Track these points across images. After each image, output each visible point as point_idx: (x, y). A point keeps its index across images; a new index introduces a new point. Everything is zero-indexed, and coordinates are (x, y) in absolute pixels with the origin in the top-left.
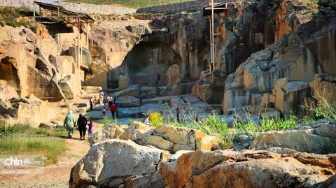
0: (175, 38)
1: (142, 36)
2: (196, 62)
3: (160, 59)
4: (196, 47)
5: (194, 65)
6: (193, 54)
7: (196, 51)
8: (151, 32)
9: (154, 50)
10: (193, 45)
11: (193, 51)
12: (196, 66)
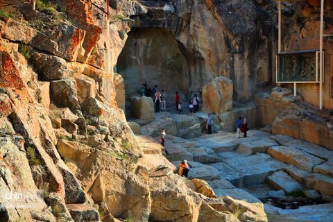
0: (184, 24)
1: (132, 17)
2: (246, 72)
3: (148, 56)
4: (247, 46)
5: (242, 77)
6: (242, 58)
7: (246, 54)
8: (146, 12)
9: (139, 41)
10: (241, 44)
11: (241, 52)
12: (246, 78)
